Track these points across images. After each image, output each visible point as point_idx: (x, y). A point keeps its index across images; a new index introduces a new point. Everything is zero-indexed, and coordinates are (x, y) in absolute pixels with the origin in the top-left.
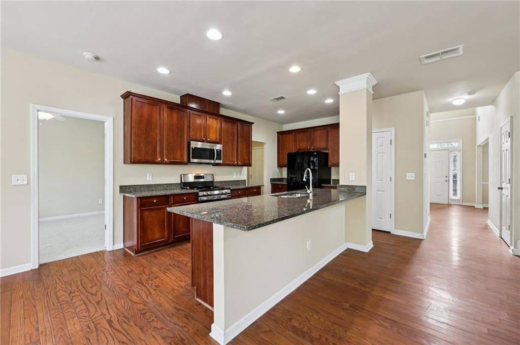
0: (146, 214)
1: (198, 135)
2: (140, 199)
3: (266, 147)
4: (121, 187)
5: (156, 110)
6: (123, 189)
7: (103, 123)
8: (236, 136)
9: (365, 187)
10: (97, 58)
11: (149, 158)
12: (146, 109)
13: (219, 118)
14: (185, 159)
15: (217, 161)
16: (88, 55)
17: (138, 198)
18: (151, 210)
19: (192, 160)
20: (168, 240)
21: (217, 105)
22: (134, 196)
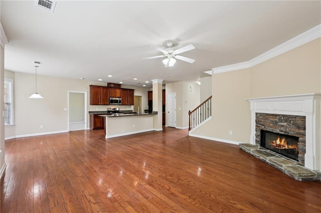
0: (96, 119)
1: (113, 95)
2: (94, 115)
3: (142, 97)
4: (89, 112)
5: (99, 89)
6: (90, 112)
7: (84, 94)
8: (127, 95)
9: (157, 112)
10: (83, 79)
11: (97, 103)
12: (96, 89)
13: (120, 89)
14: (108, 103)
15: (119, 104)
16: (81, 79)
17: (94, 114)
18: (97, 118)
19: (110, 104)
20: (102, 127)
21: (120, 85)
22: (92, 114)
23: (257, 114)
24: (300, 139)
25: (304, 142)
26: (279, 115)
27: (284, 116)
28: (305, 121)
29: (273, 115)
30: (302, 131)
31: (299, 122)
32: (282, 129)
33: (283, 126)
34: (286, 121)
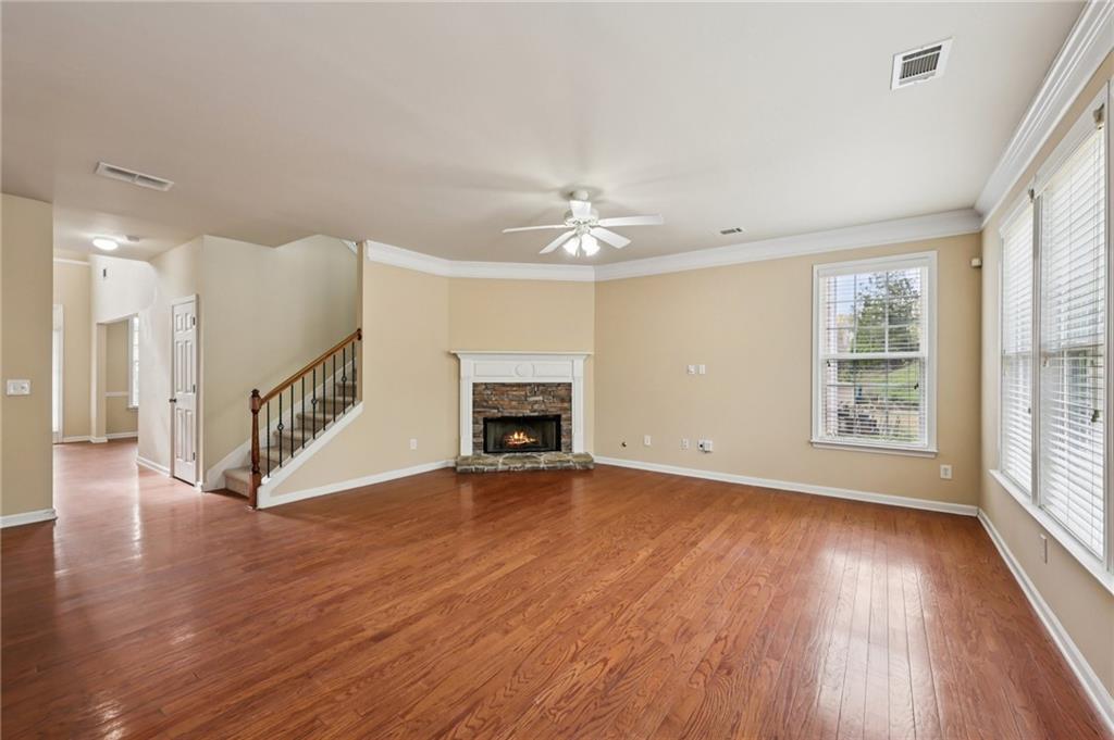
23: (475, 385)
24: (564, 416)
25: (570, 419)
26: (530, 384)
27: (539, 385)
28: (571, 390)
29: (519, 385)
30: (566, 405)
31: (562, 392)
32: (536, 407)
33: (536, 402)
34: (543, 393)
